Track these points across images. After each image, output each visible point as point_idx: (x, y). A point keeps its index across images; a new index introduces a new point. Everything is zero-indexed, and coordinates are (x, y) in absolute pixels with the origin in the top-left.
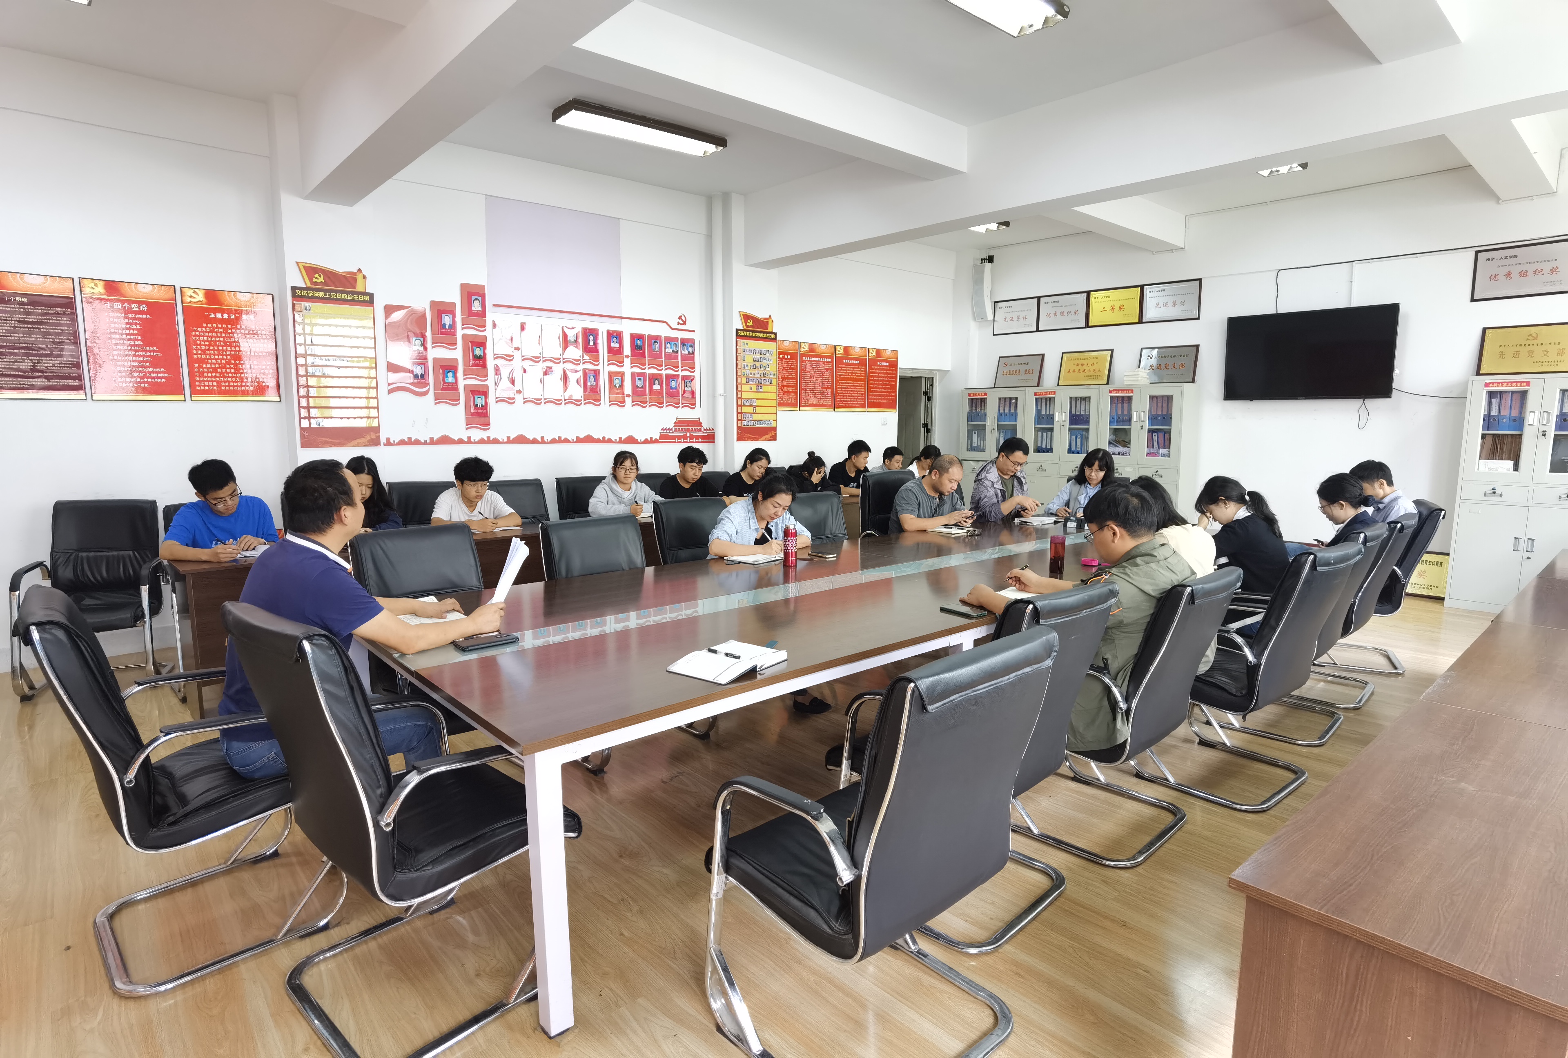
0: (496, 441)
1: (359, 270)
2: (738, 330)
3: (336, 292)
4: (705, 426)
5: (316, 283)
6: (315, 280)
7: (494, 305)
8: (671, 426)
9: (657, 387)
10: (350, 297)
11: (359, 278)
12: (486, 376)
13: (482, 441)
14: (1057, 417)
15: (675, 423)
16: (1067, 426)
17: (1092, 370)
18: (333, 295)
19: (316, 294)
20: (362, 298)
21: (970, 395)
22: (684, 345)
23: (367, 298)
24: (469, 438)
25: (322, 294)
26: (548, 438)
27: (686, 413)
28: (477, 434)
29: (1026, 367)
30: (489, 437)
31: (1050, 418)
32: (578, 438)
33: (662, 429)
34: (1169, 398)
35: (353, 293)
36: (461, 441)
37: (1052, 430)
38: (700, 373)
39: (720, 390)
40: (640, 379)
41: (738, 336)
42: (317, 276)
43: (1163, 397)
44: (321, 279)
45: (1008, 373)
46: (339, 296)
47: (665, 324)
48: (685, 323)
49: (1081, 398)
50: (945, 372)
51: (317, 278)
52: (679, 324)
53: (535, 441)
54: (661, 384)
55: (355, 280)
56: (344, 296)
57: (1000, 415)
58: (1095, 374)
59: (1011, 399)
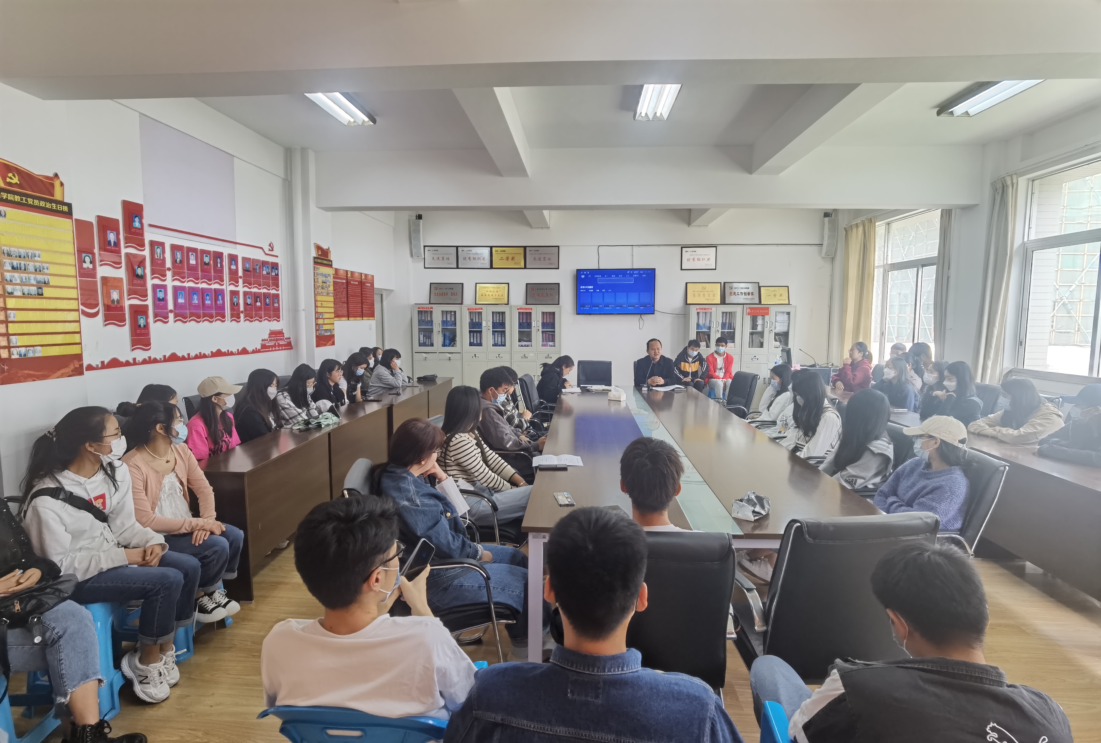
0: (155, 361)
1: (56, 175)
2: (314, 258)
3: (34, 197)
4: (286, 336)
5: (10, 184)
6: (8, 180)
7: (151, 226)
8: (266, 337)
9: (258, 304)
10: (49, 205)
11: (57, 184)
12: (146, 296)
13: (145, 362)
14: (484, 324)
15: (270, 334)
16: (491, 330)
17: (497, 295)
18: (30, 201)
19: (10, 197)
20: (60, 208)
21: (419, 308)
22: (273, 268)
23: (65, 209)
24: (134, 359)
25: (17, 198)
26: (193, 354)
27: (275, 326)
28: (140, 355)
29: (451, 291)
30: (150, 358)
31: (480, 325)
32: (212, 352)
33: (262, 340)
34: (553, 314)
35: (51, 201)
36: (127, 364)
37: (481, 332)
38: (283, 291)
39: (302, 305)
40: (249, 298)
41: (316, 263)
42: (10, 175)
43: (550, 313)
44: (16, 180)
45: (439, 294)
46: (36, 203)
47: (261, 250)
48: (272, 250)
49: (496, 312)
50: (390, 291)
51: (11, 178)
52: (270, 250)
53: (183, 358)
54: (260, 302)
55: (52, 185)
56: (42, 204)
57: (443, 322)
58: (499, 297)
59: (451, 312)
